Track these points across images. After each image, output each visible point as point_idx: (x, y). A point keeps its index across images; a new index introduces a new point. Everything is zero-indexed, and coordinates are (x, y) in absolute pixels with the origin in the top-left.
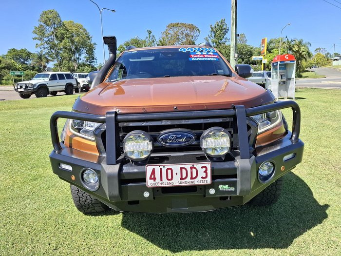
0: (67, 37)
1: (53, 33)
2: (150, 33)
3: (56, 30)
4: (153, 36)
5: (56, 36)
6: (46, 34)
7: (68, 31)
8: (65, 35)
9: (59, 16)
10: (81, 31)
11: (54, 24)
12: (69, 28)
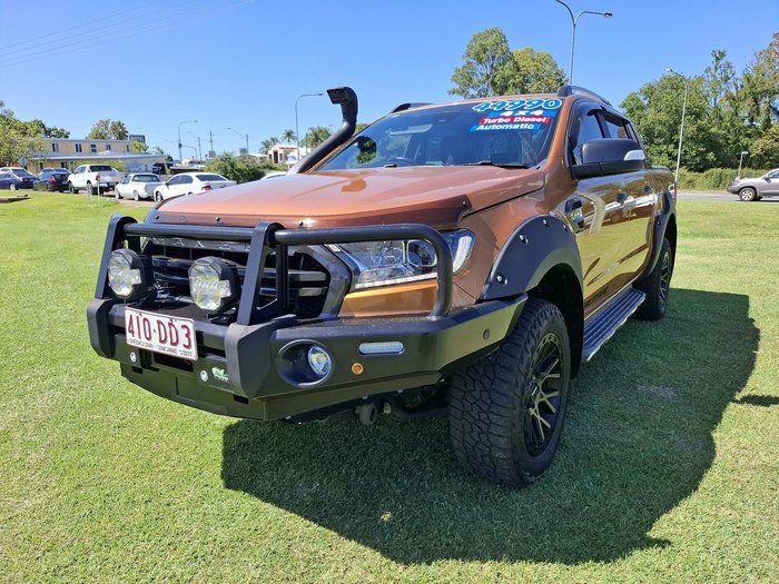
0: (514, 84)
1: (488, 77)
2: (719, 56)
3: (496, 70)
4: (729, 65)
5: (493, 84)
6: (475, 79)
7: (519, 70)
8: (512, 81)
9: (505, 42)
10: (548, 67)
11: (493, 57)
12: (521, 64)
